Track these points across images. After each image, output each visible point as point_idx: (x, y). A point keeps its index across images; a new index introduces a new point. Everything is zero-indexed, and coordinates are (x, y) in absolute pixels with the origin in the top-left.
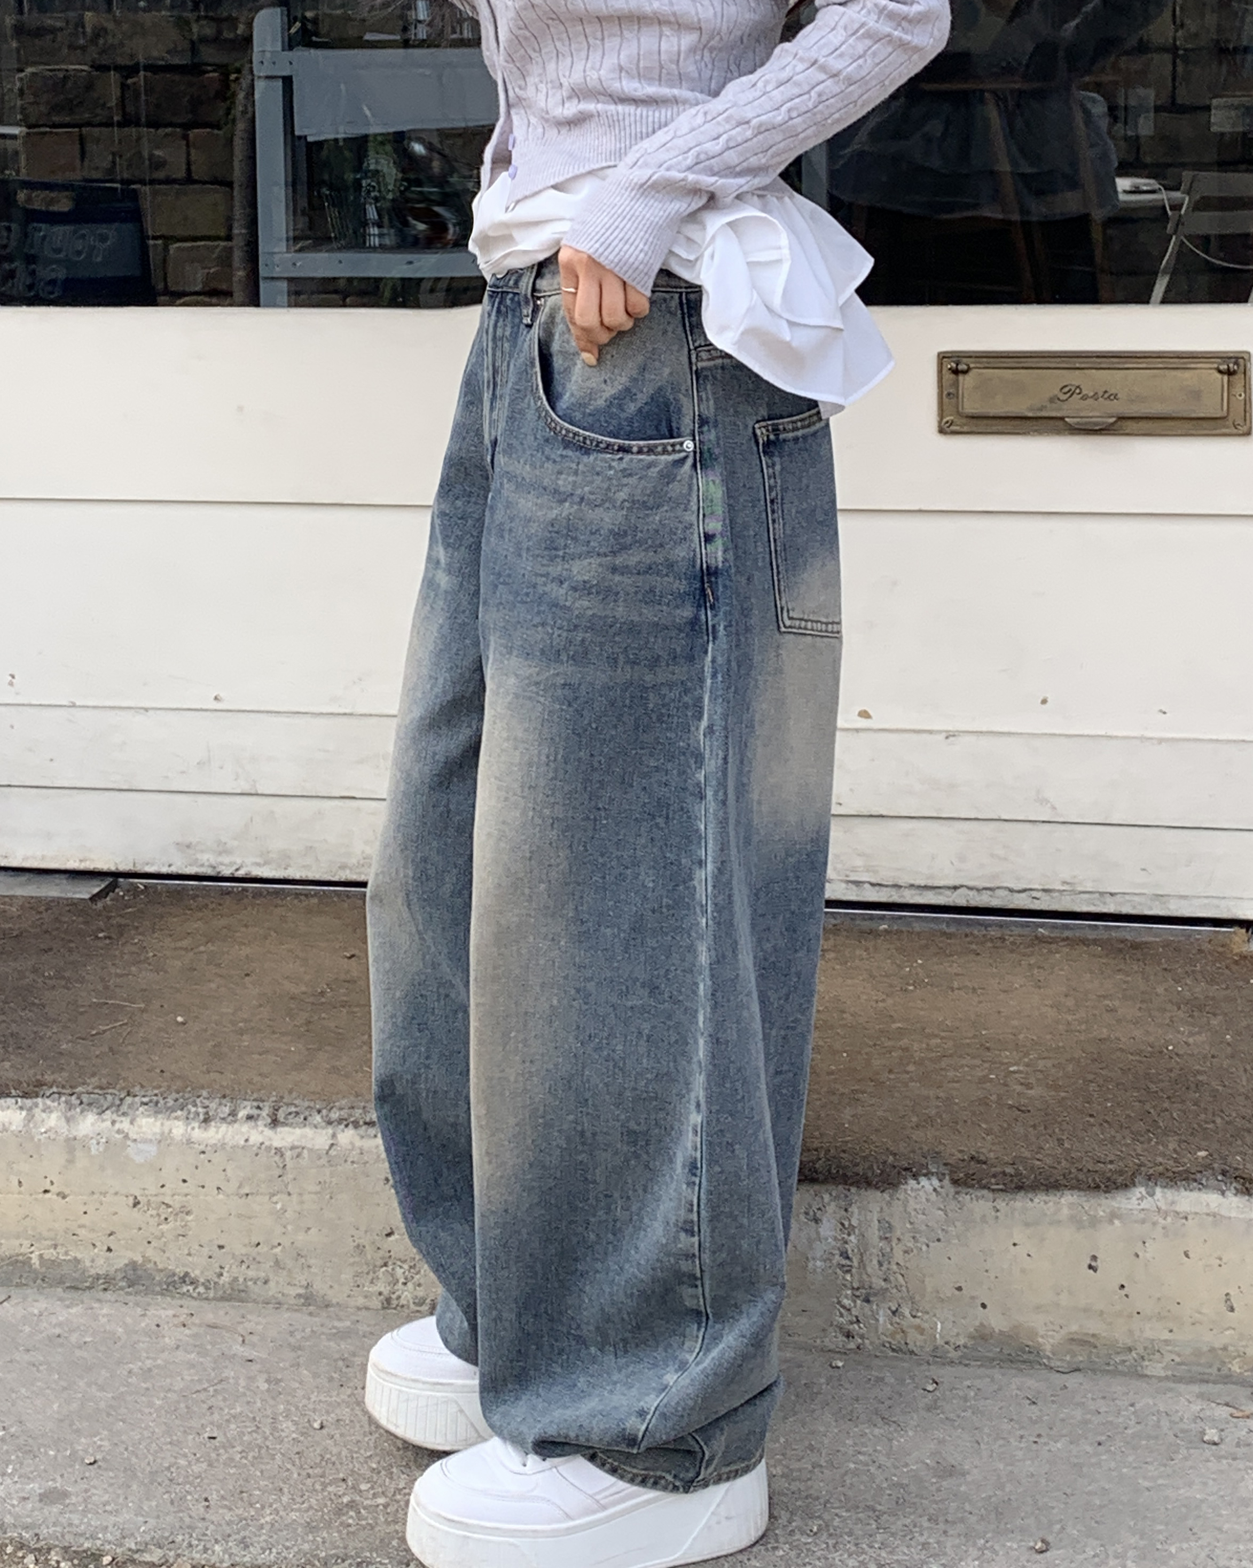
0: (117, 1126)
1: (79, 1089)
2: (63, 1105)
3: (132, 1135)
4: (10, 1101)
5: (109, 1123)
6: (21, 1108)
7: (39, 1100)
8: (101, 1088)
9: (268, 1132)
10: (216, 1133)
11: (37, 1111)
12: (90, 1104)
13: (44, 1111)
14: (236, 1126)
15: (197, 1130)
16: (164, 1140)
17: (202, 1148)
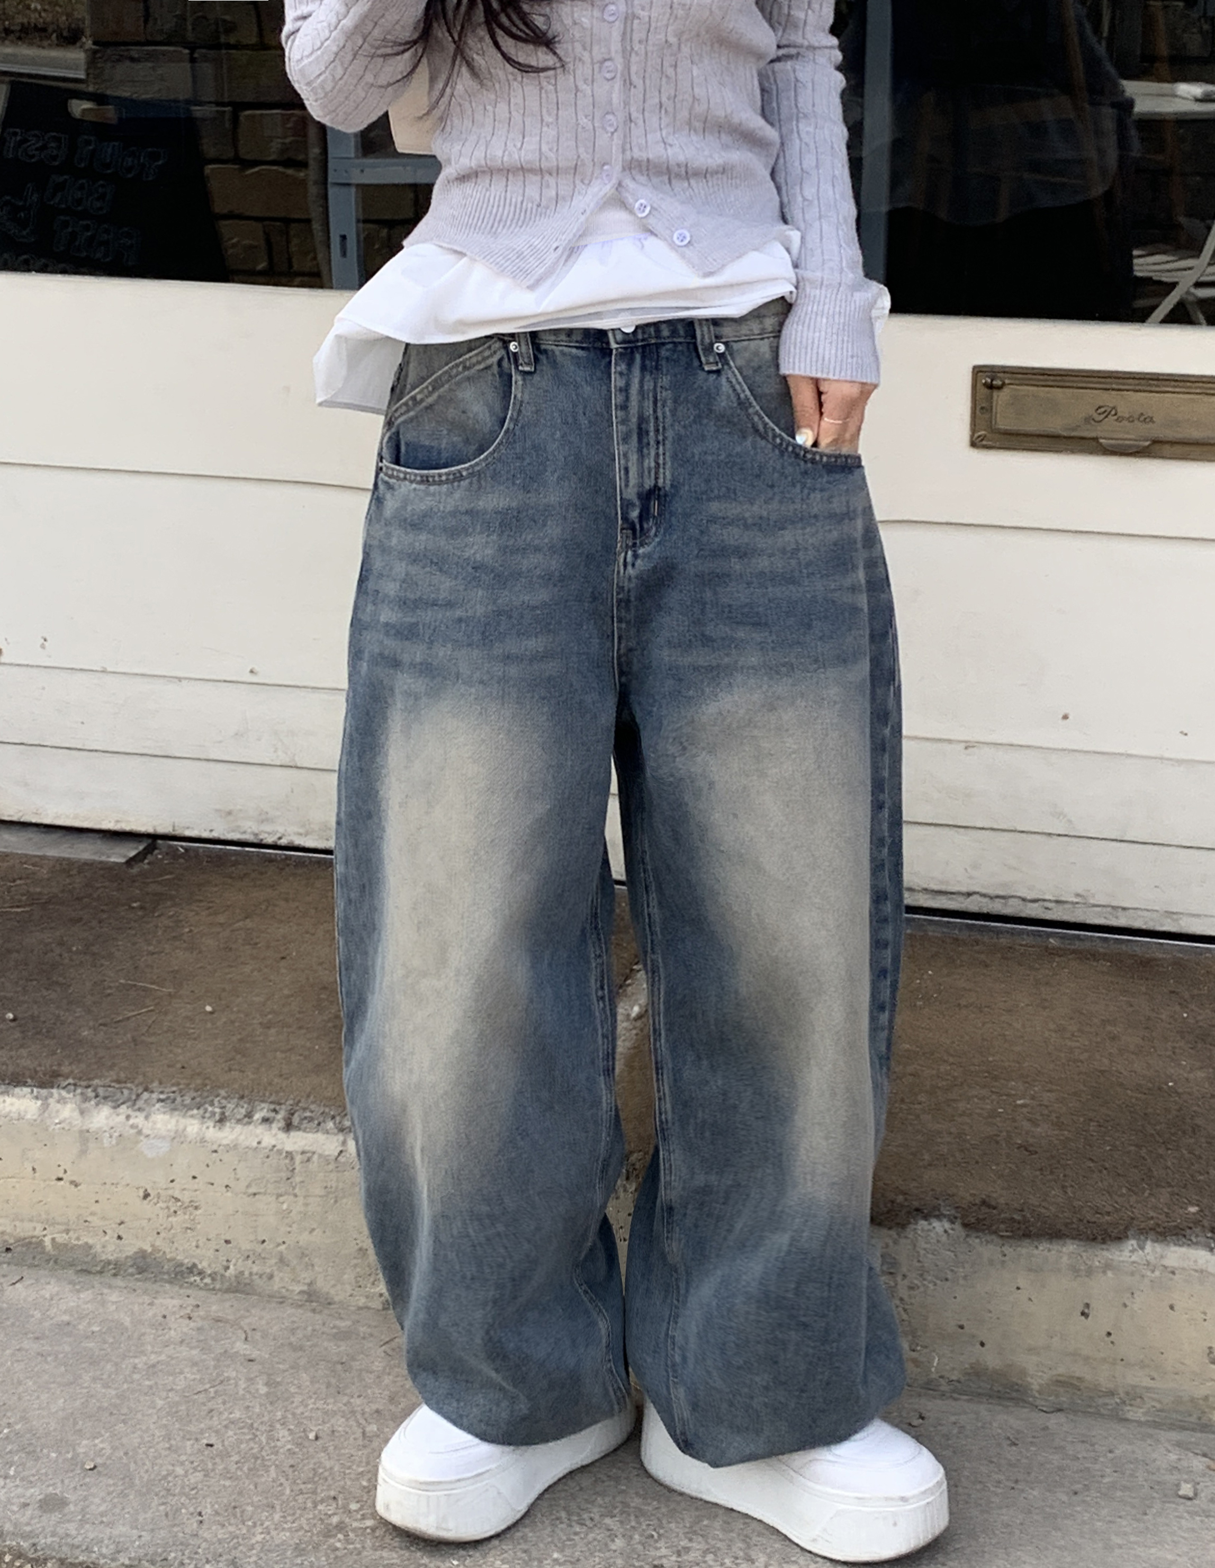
0: (131, 1121)
1: (96, 1082)
2: (78, 1097)
3: (146, 1131)
4: (26, 1090)
5: (122, 1118)
6: (37, 1098)
7: (54, 1091)
8: (118, 1082)
9: (282, 1135)
10: (231, 1134)
11: (51, 1101)
12: (105, 1098)
13: (58, 1102)
14: (251, 1127)
15: (211, 1129)
16: (178, 1137)
17: (215, 1147)
